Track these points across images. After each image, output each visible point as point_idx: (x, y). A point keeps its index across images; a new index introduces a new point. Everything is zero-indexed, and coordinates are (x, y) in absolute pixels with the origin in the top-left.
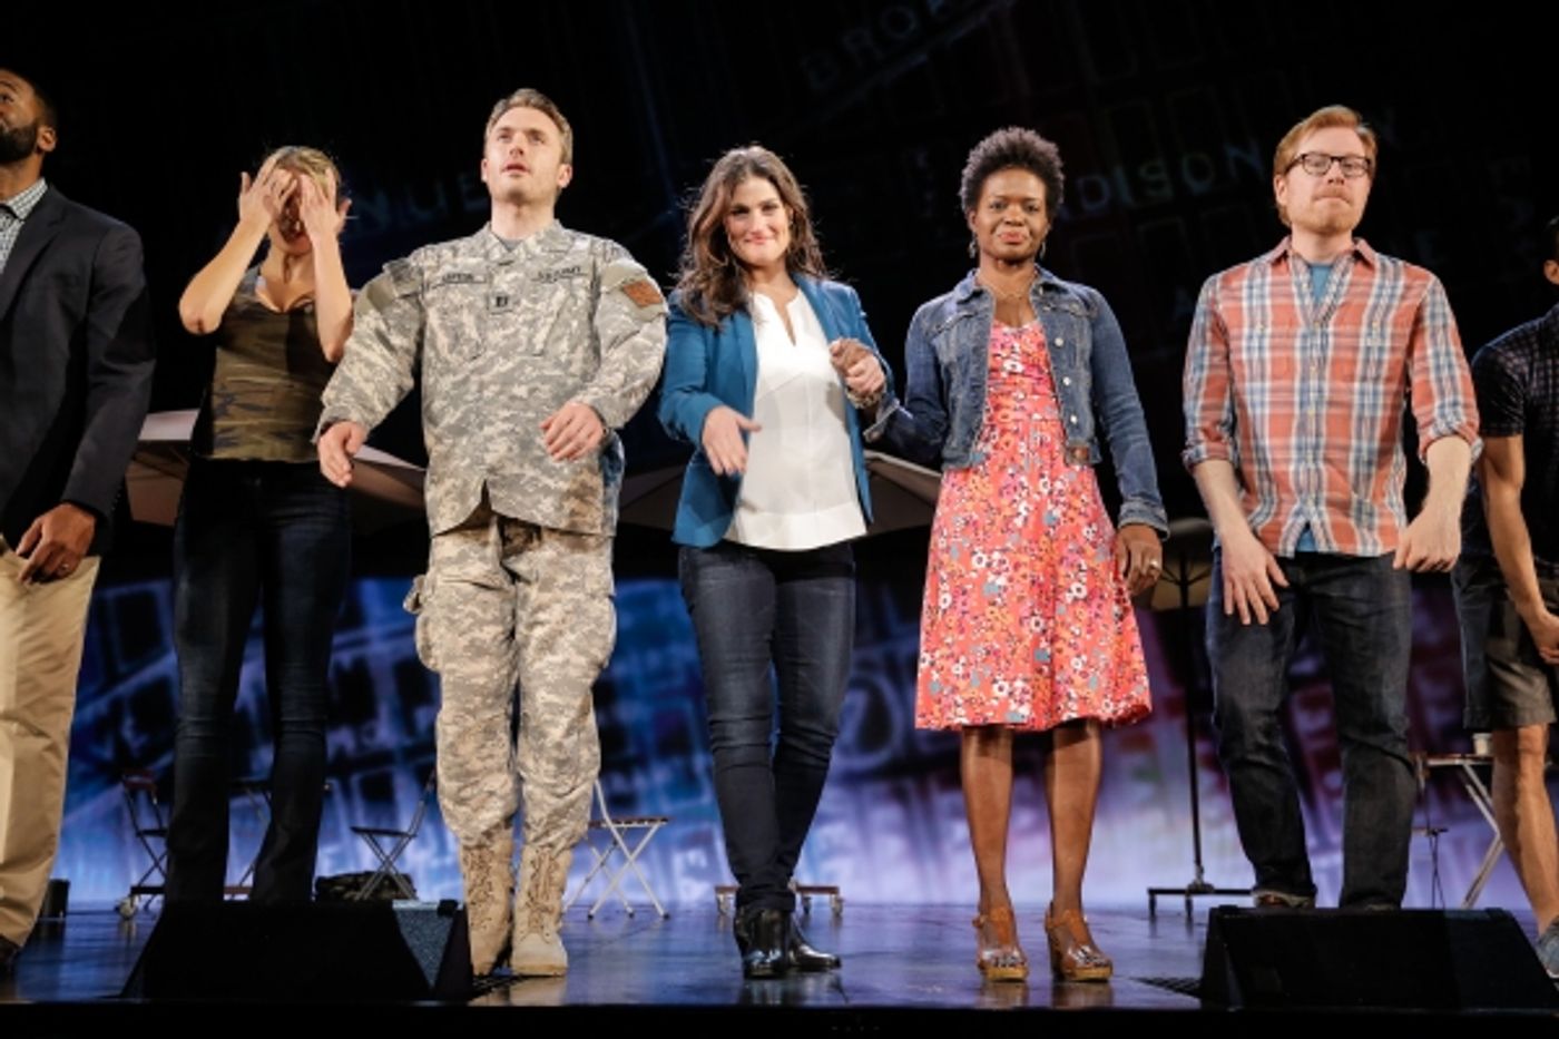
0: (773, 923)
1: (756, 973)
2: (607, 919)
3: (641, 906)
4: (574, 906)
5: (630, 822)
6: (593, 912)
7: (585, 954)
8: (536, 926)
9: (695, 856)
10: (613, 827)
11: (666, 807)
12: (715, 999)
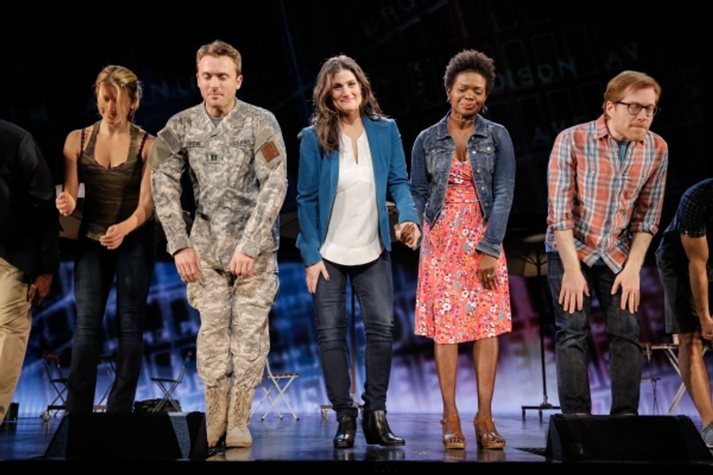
0: (348, 422)
1: (340, 445)
2: (270, 421)
3: (286, 414)
4: (255, 414)
5: (280, 375)
6: (264, 417)
7: (260, 437)
8: (238, 423)
9: (312, 391)
10: (273, 378)
11: (297, 368)
12: (321, 457)
